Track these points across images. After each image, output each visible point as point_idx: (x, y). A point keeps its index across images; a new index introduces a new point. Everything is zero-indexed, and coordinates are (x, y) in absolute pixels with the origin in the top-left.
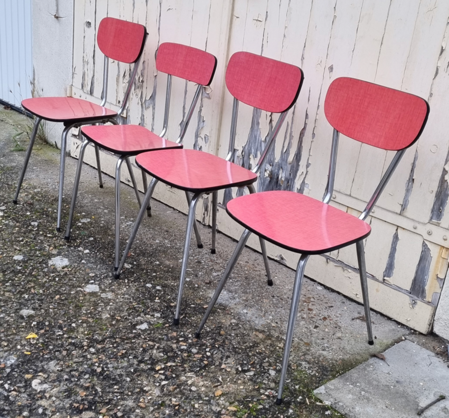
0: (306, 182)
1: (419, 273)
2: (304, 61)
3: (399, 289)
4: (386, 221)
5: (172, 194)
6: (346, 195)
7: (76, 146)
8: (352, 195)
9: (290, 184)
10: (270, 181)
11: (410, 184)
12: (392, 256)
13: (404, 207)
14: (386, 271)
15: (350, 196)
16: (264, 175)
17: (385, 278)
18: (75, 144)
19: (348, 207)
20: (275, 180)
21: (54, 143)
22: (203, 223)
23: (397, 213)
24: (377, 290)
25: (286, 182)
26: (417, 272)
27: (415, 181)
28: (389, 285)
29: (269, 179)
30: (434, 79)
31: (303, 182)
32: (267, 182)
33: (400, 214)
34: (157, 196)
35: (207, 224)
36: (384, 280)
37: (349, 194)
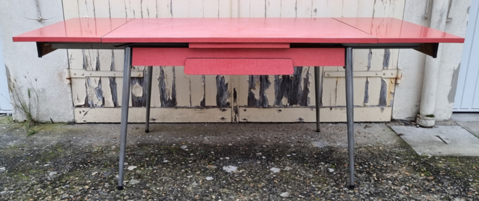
0: (309, 72)
1: (382, 94)
2: (297, 10)
3: (373, 106)
4: (360, 77)
5: (201, 114)
6: (336, 71)
7: (83, 113)
8: (339, 70)
9: (298, 77)
10: (283, 81)
11: (370, 55)
12: (366, 92)
13: (369, 67)
14: (364, 101)
15: (338, 71)
16: (278, 78)
17: (365, 104)
18: (82, 112)
19: (337, 77)
20: (286, 79)
21: (50, 120)
22: (235, 122)
23: (365, 71)
24: (363, 112)
25: (295, 77)
26: (381, 95)
27: (373, 53)
28: (368, 106)
29: (282, 79)
30: (374, 5)
31: (308, 73)
32: (281, 81)
33: (368, 71)
34: (186, 120)
35: (238, 122)
36: (365, 105)
37: (337, 70)
